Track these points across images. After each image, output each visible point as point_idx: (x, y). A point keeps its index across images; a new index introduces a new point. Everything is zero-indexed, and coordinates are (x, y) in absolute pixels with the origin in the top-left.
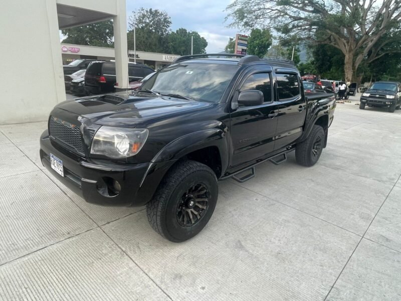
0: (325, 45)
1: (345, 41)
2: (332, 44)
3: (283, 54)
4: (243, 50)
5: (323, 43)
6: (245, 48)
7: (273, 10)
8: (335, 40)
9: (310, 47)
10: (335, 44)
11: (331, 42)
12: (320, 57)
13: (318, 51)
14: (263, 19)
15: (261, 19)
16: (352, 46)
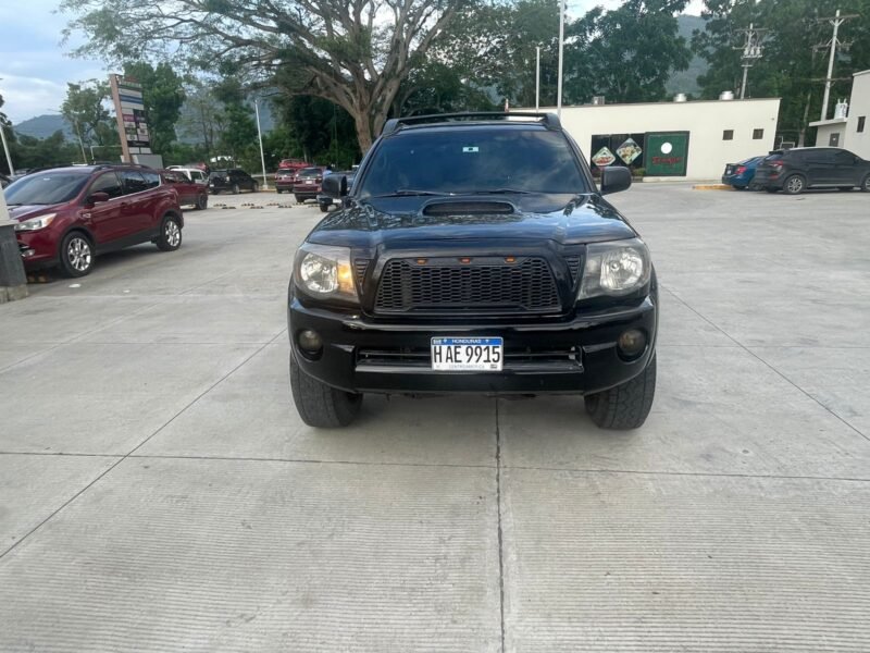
0: (309, 97)
1: (349, 90)
2: (323, 95)
3: (219, 119)
4: (135, 111)
5: (304, 93)
6: (141, 107)
7: (183, 21)
8: (327, 88)
9: (279, 102)
10: (329, 96)
11: (319, 91)
12: (305, 122)
13: (298, 110)
14: (161, 40)
15: (156, 41)
16: (364, 99)
